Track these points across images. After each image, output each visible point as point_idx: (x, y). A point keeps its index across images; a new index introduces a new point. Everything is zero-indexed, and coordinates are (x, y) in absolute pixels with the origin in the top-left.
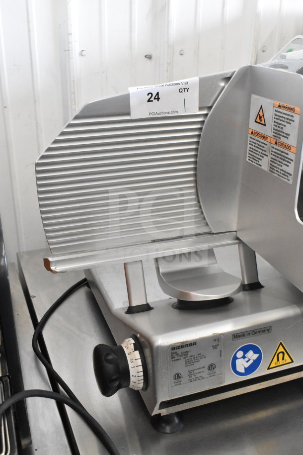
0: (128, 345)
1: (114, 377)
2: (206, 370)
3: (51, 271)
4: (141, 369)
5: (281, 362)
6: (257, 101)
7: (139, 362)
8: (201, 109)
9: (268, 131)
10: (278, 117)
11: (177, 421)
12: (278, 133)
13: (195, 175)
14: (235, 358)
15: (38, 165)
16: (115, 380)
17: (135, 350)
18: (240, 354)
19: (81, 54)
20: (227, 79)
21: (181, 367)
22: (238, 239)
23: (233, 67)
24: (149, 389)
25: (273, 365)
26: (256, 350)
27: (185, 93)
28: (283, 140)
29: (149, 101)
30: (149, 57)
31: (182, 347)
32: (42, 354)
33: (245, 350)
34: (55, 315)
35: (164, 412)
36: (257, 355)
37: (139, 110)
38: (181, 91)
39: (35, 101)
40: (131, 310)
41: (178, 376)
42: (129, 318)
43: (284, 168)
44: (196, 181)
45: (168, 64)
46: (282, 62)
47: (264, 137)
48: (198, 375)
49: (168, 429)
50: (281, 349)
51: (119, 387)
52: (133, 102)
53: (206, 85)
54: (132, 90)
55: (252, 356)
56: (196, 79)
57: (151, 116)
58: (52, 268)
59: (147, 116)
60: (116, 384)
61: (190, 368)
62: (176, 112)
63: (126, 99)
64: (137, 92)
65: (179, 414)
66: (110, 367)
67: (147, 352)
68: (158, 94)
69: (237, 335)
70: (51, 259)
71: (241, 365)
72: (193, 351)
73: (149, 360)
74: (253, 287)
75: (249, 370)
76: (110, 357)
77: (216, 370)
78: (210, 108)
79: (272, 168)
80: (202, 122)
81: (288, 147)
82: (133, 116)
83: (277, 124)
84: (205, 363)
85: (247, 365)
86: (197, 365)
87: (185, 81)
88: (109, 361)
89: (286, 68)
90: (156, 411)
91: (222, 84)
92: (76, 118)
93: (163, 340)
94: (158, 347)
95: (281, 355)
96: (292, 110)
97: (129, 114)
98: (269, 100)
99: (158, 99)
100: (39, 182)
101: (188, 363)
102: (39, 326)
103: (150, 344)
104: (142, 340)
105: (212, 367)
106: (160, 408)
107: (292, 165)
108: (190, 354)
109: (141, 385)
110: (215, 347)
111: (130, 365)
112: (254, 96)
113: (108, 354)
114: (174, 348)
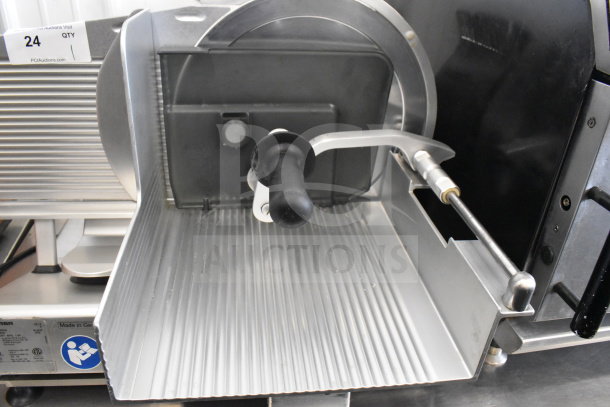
2: (30, 352)
18: (72, 345)
26: (92, 344)
27: (70, 40)
29: (27, 45)
33: (79, 342)
36: (95, 350)
37: (18, 54)
38: (65, 35)
48: (21, 357)
53: (95, 30)
55: (88, 349)
56: (82, 22)
57: (33, 63)
59: (29, 62)
61: (11, 348)
62: (63, 60)
68: (37, 37)
69: (64, 324)
71: (76, 356)
72: (11, 331)
77: (43, 355)
82: (13, 61)
84: (28, 346)
85: (84, 358)
86: (18, 346)
87: (68, 24)
91: (117, 31)
97: (7, 59)
99: (39, 44)
101: (7, 342)
108: (7, 333)
110: (38, 332)
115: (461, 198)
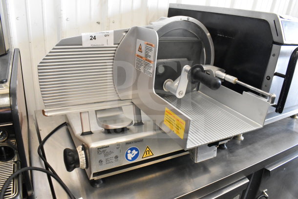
0: (79, 149)
1: (72, 163)
2: (114, 158)
3: (45, 115)
4: (84, 159)
5: (148, 155)
6: (139, 42)
7: (84, 156)
8: (114, 44)
9: (143, 55)
10: (147, 49)
11: (102, 182)
12: (147, 55)
13: (112, 74)
14: (127, 153)
15: (39, 66)
16: (72, 164)
17: (82, 150)
18: (129, 151)
19: (67, 20)
20: (126, 32)
21: (102, 157)
22: (132, 103)
23: (129, 27)
24: (89, 169)
25: (144, 156)
26: (137, 150)
27: (107, 37)
28: (148, 58)
29: (91, 39)
30: (98, 23)
31: (102, 148)
32: (43, 156)
33: (132, 149)
34: (50, 138)
35: (96, 178)
36: (137, 152)
37: (86, 43)
38: (106, 36)
39: (45, 40)
40: (83, 134)
41: (101, 161)
42: (82, 138)
43: (149, 70)
44: (113, 76)
45: (107, 26)
46: (151, 26)
47: (142, 57)
48: (110, 161)
49: (98, 186)
50: (148, 149)
51: (75, 167)
52: (83, 40)
53: (117, 34)
54: (83, 34)
55: (135, 152)
56: (113, 31)
57: (92, 46)
58: (46, 114)
59: (90, 46)
60: (73, 165)
61: (107, 158)
62: (103, 45)
63: (80, 38)
64: (85, 35)
65: (103, 179)
66: (70, 158)
67: (87, 151)
68: (95, 36)
69: (128, 143)
70: (45, 110)
71: (130, 156)
72: (108, 150)
73: (88, 155)
74: (139, 124)
75: (133, 159)
76: (70, 154)
77: (118, 159)
78: (119, 44)
79: (144, 71)
80: (115, 50)
81: (150, 61)
82: (84, 46)
83: (146, 52)
84: (113, 155)
85: (133, 156)
86: (110, 156)
87: (107, 31)
88: (69, 155)
89: (153, 29)
90: (91, 178)
91: (124, 34)
92: (57, 45)
93: (94, 145)
94: (91, 148)
95: (148, 152)
96: (152, 45)
97: (81, 45)
98: (143, 42)
99: (95, 39)
100: (39, 74)
101: (105, 155)
102: (42, 143)
103: (88, 147)
104: (86, 146)
105: (116, 157)
106: (93, 177)
107: (152, 69)
108: (106, 151)
109: (85, 166)
110: (118, 148)
111: (80, 157)
112: (138, 40)
113: (69, 152)
114: (99, 149)
115: (238, 80)
